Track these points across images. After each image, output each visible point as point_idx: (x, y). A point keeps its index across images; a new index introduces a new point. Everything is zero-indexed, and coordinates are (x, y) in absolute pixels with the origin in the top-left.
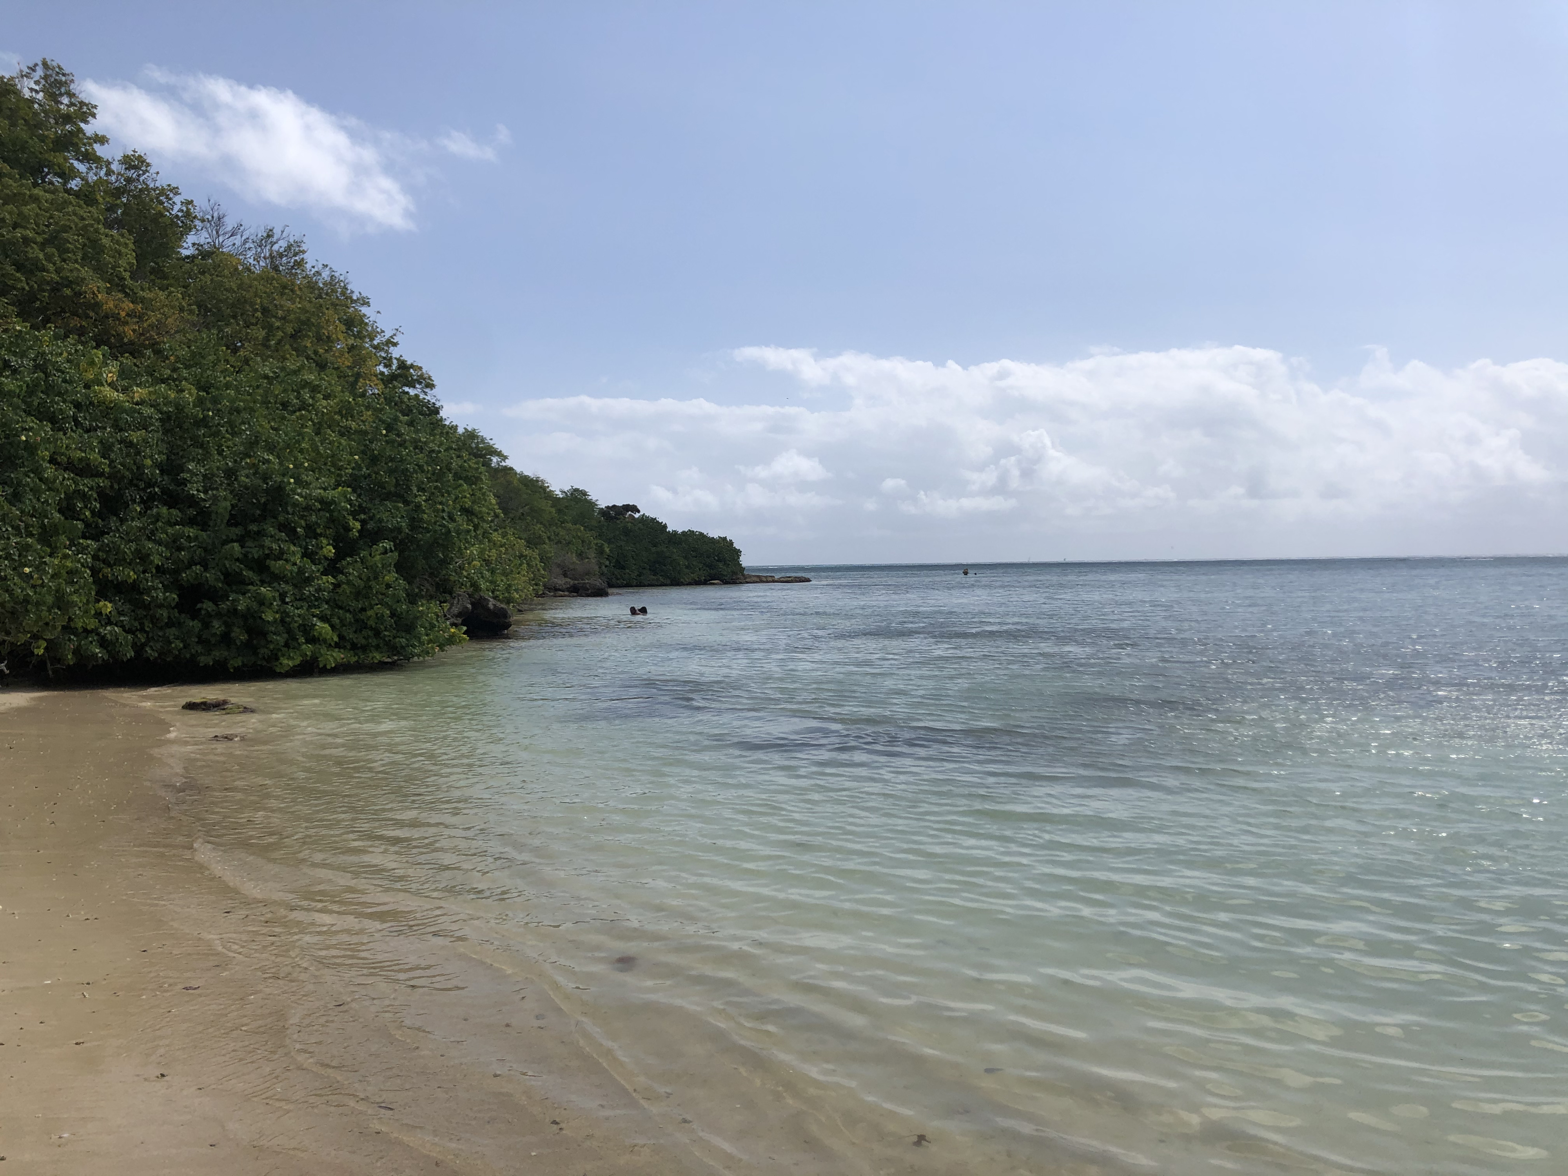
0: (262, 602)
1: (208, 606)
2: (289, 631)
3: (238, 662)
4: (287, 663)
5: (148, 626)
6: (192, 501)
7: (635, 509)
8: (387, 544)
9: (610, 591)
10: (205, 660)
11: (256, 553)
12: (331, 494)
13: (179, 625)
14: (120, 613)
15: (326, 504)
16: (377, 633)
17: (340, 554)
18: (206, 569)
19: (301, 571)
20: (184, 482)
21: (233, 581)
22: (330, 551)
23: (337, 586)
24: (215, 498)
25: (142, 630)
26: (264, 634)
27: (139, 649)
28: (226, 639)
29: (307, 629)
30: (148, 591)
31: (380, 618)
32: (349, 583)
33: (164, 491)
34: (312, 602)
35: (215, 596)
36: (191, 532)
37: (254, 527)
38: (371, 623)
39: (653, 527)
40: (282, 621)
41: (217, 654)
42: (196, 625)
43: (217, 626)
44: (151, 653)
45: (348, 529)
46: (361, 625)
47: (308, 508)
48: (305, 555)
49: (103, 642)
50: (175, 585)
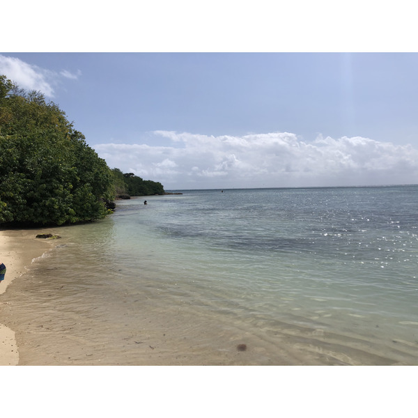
0: (53, 202)
1: (35, 204)
2: (61, 211)
3: (46, 221)
4: (61, 222)
5: (17, 210)
6: (28, 171)
7: (133, 174)
8: (88, 184)
9: (131, 197)
10: (36, 221)
11: (50, 187)
12: (71, 169)
13: (27, 210)
14: (9, 207)
15: (70, 172)
16: (87, 211)
17: (74, 188)
18: (35, 192)
19: (64, 193)
20: (25, 165)
21: (44, 196)
22: (71, 186)
23: (74, 197)
24: (36, 170)
25: (15, 212)
26: (54, 212)
27: (15, 217)
28: (42, 215)
29: (67, 211)
30: (17, 199)
31: (88, 207)
32: (78, 196)
33: (19, 168)
34: (67, 202)
35: (38, 201)
36: (30, 180)
37: (48, 180)
38: (86, 208)
39: (138, 180)
40: (59, 208)
41: (39, 219)
42: (33, 210)
43: (39, 210)
44: (19, 219)
45: (77, 180)
46: (82, 209)
47: (65, 173)
48: (65, 187)
49: (4, 216)
50: (25, 197)
